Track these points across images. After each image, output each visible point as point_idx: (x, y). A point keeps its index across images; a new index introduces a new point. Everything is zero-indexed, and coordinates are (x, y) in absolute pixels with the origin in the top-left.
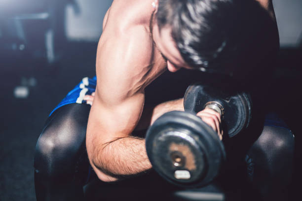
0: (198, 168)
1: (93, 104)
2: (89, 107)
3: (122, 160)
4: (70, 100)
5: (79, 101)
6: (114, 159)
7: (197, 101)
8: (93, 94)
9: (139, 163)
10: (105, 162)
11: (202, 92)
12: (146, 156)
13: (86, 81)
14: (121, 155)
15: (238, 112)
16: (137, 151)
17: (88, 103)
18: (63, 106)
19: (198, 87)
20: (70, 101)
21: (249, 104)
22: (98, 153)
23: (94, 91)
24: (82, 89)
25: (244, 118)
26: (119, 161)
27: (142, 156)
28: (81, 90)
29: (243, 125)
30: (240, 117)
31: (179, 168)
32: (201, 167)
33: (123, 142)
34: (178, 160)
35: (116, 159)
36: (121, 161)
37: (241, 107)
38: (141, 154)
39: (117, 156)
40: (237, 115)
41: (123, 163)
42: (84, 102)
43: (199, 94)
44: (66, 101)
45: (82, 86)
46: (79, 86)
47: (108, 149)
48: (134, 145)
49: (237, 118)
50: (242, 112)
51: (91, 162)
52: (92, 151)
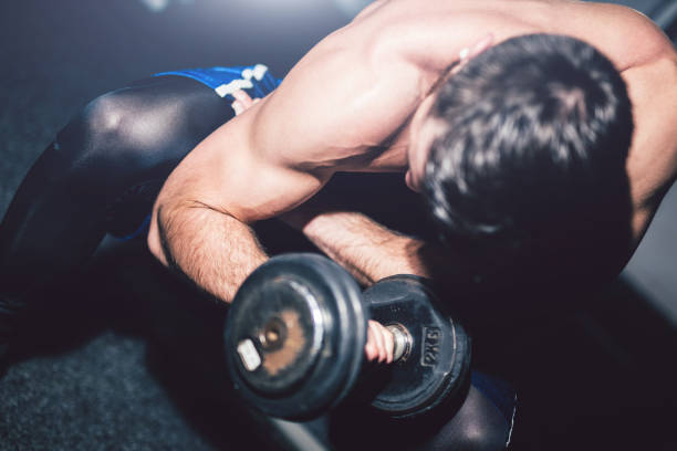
0: (274, 379)
1: (240, 115)
2: (231, 114)
3: (201, 251)
4: (207, 78)
5: (222, 91)
6: (191, 238)
7: (397, 304)
8: (257, 100)
9: (220, 281)
10: (176, 229)
11: (417, 306)
12: (239, 281)
13: (259, 71)
14: (207, 244)
15: (412, 390)
16: (235, 261)
17: (235, 106)
18: (187, 78)
19: (423, 294)
20: (207, 80)
21: (436, 403)
22: (177, 207)
23: (261, 97)
24: (243, 78)
25: (406, 407)
26: (196, 249)
27: (234, 275)
28: (240, 77)
29: (393, 410)
30: (405, 397)
31: (257, 344)
32: (280, 384)
33: (228, 226)
34: (273, 336)
35: (196, 241)
36: (199, 250)
37: (424, 391)
38: (236, 271)
39: (200, 240)
40: (406, 391)
41: (198, 257)
42: (230, 99)
43: (411, 304)
44: (200, 75)
45: (247, 73)
46: (242, 70)
47: (199, 216)
48: (240, 247)
49: (400, 393)
50: (417, 396)
51: (156, 206)
52: (172, 194)
